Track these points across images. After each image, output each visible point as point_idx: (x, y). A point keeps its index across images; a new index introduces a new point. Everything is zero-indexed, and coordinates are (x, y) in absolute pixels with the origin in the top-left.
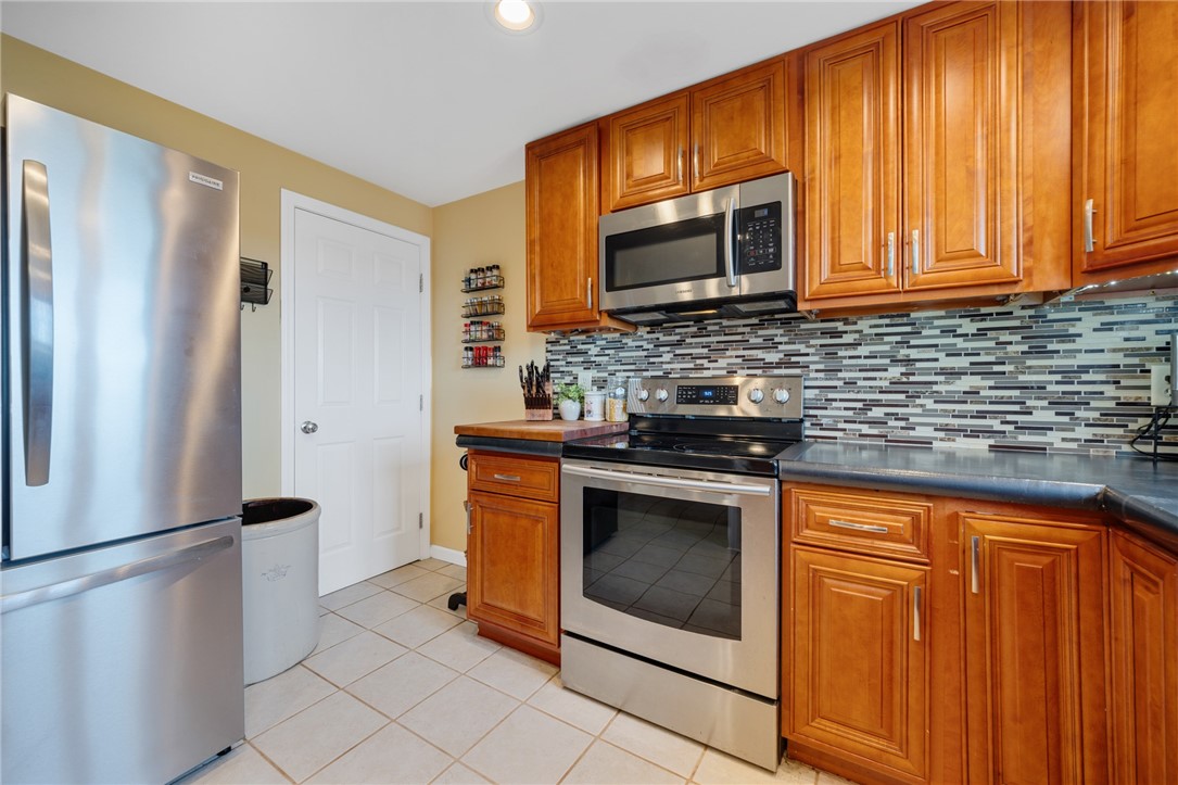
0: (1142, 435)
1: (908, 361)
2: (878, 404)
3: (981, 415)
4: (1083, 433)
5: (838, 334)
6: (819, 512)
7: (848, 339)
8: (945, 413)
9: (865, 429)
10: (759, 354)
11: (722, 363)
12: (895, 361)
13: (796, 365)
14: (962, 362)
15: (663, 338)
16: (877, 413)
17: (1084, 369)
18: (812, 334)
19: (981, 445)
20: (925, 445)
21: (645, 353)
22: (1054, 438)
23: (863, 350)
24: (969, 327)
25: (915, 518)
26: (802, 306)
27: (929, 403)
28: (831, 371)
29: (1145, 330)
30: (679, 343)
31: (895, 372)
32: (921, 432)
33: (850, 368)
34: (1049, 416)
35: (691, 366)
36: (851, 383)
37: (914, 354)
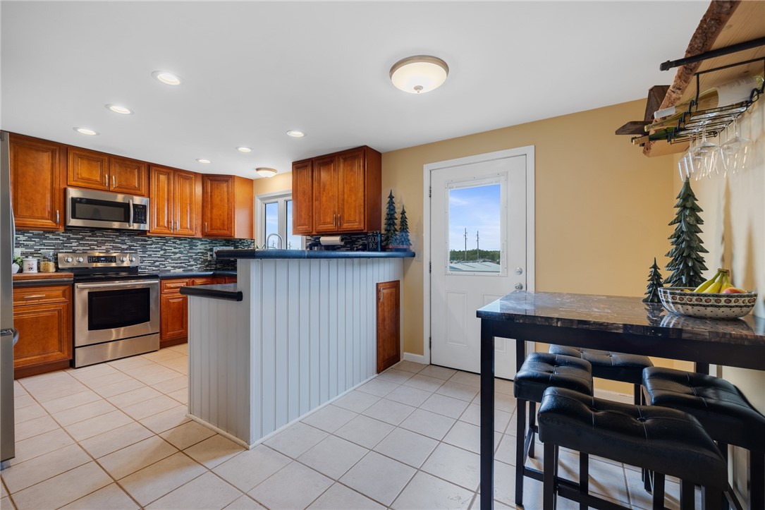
0: (207, 266)
1: (165, 250)
2: (157, 261)
3: (181, 263)
4: (199, 266)
5: (147, 241)
6: (168, 285)
7: (149, 242)
8: (173, 263)
9: (154, 268)
10: (119, 245)
11: (103, 247)
12: (162, 250)
13: (133, 250)
14: (177, 250)
15: (72, 236)
16: (157, 264)
17: (199, 253)
18: (138, 240)
19: (181, 270)
20: (169, 271)
21: (61, 242)
22: (194, 267)
23: (153, 246)
24: (178, 242)
25: (187, 282)
26: (148, 234)
27: (170, 261)
28: (144, 252)
29: (207, 245)
30: (82, 239)
31: (162, 252)
32: (168, 268)
33: (150, 251)
34: (192, 263)
35: (89, 248)
36: (150, 255)
37: (166, 248)
